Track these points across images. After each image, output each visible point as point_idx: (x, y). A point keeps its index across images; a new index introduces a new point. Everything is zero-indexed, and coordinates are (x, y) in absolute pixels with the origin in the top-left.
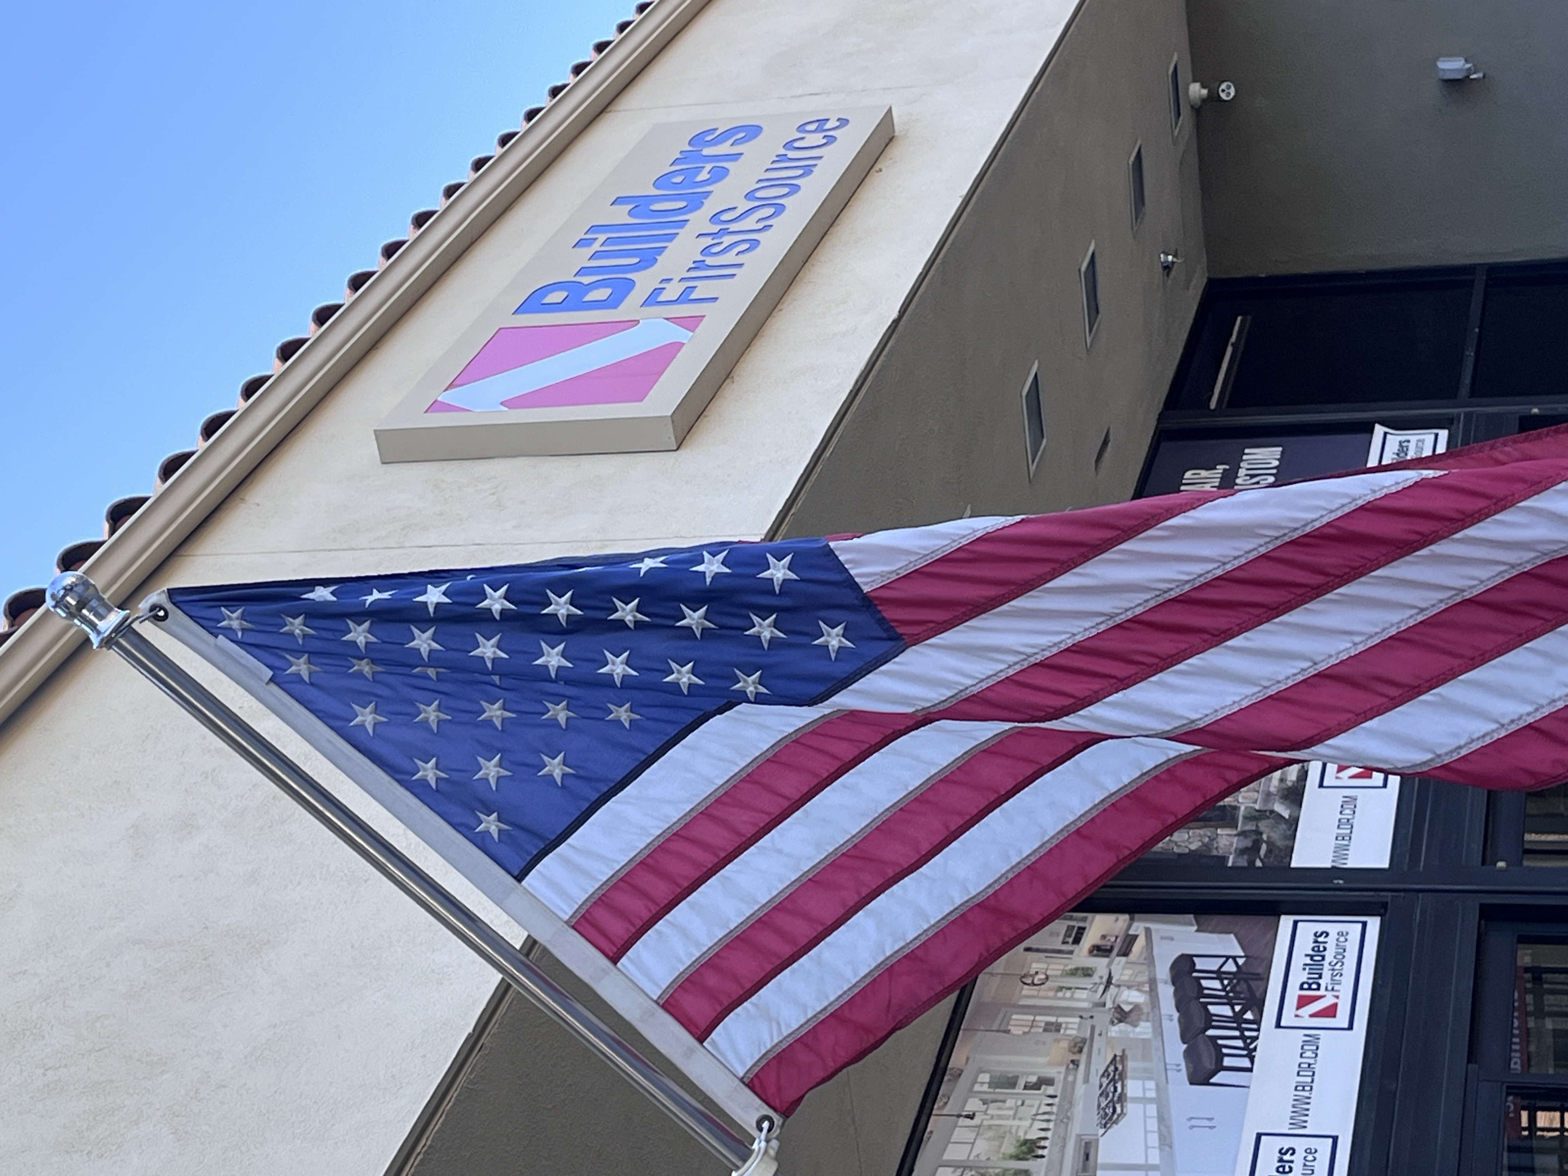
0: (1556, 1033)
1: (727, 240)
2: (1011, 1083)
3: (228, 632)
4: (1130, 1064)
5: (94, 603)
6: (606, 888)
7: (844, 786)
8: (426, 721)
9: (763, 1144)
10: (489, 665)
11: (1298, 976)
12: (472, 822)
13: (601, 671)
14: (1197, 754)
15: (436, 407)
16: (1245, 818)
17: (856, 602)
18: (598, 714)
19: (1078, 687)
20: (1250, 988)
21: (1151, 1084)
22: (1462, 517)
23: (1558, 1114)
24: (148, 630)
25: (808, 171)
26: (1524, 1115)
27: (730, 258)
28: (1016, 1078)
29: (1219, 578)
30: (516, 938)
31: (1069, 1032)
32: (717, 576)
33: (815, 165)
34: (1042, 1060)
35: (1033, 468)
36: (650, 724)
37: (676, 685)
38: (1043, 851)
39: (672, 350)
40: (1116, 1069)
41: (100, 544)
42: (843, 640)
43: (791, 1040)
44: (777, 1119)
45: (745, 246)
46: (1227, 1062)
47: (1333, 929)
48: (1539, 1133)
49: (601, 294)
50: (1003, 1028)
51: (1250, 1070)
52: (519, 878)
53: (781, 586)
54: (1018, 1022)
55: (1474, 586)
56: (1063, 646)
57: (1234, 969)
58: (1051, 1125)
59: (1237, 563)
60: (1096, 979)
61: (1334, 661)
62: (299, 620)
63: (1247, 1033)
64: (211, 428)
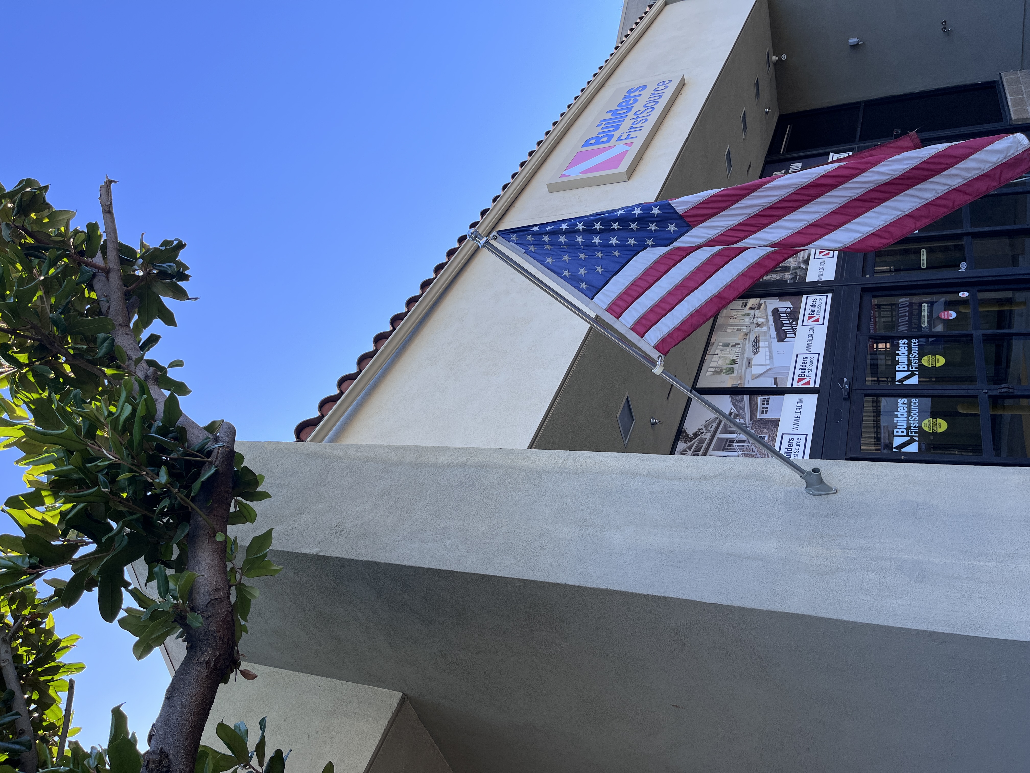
0: (884, 322)
1: (639, 120)
2: (728, 345)
3: (513, 241)
4: (761, 338)
5: (479, 236)
6: (614, 300)
7: (677, 268)
8: (565, 260)
9: (660, 363)
10: (580, 244)
11: (808, 311)
12: (578, 285)
13: (610, 242)
14: (775, 250)
15: (562, 176)
16: (792, 269)
17: (678, 217)
18: (610, 254)
19: (741, 234)
20: (794, 316)
21: (767, 343)
22: (851, 176)
23: (885, 344)
24: (493, 242)
25: (661, 97)
26: (875, 345)
27: (640, 125)
28: (729, 344)
29: (780, 201)
30: (593, 315)
31: (743, 331)
32: (639, 214)
33: (662, 95)
34: (737, 339)
35: (729, 176)
36: (624, 256)
37: (630, 244)
38: (733, 280)
39: (625, 153)
40: (757, 340)
41: (479, 222)
42: (675, 228)
43: (666, 336)
44: (663, 356)
45: (644, 121)
46: (788, 335)
47: (818, 298)
48: (879, 350)
49: (605, 139)
50: (725, 331)
51: (795, 337)
52: (592, 299)
53: (657, 215)
54: (729, 329)
55: (855, 195)
56: (736, 224)
57: (790, 311)
58: (739, 355)
59: (785, 196)
60: (751, 316)
61: (814, 221)
62: (530, 236)
63: (793, 328)
64: (504, 188)
